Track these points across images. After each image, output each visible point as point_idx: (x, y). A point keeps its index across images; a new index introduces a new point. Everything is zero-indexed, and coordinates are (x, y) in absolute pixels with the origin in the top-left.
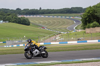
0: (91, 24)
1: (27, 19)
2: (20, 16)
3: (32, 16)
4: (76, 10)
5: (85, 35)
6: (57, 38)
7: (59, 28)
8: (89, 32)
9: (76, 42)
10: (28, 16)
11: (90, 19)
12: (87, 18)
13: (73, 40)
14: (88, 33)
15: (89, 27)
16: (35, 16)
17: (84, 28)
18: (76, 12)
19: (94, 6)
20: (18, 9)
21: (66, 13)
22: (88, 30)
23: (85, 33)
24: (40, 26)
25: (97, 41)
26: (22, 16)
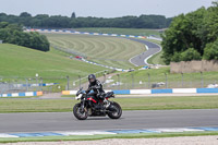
1: (44, 37)
2: (28, 31)
3: (53, 31)
4: (151, 20)
5: (169, 76)
6: (107, 81)
7: (112, 61)
8: (177, 70)
9: (149, 91)
10: (46, 31)
11: (180, 41)
12: (173, 39)
13: (142, 87)
14: (174, 73)
15: (177, 61)
16: (61, 31)
17: (168, 62)
18: (150, 26)
20: (24, 15)
21: (130, 27)
22: (174, 67)
23: (169, 71)
24: (70, 53)
25: (194, 90)
26: (32, 30)
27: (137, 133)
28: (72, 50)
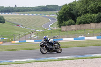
0: (67, 22)
1: (2, 17)
3: (7, 14)
4: (52, 7)
5: (61, 33)
6: (32, 36)
7: (34, 26)
10: (3, 14)
11: (65, 16)
12: (62, 16)
14: (63, 31)
15: (64, 25)
16: (10, 14)
17: (60, 26)
18: (51, 10)
19: (69, 4)
21: (42, 11)
22: (63, 28)
23: (61, 30)
24: (15, 24)
25: (72, 39)
27: (46, 59)
28: (15, 22)
